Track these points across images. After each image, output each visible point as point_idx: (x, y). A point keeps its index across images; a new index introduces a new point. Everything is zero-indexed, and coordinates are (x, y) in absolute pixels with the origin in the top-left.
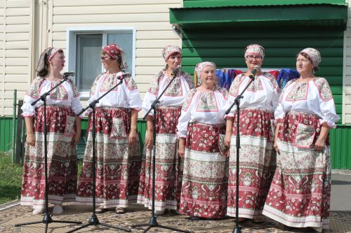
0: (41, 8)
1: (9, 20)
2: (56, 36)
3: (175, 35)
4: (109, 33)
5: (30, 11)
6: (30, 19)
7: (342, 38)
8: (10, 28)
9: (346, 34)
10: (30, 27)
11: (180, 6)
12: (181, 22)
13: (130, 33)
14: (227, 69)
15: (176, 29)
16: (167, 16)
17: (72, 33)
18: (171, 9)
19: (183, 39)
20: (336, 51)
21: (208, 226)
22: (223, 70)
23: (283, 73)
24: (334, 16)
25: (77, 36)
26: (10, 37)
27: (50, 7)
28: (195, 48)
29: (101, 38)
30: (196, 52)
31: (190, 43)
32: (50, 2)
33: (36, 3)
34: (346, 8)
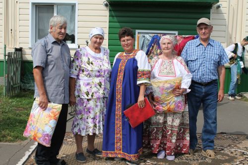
2: (22, 6)
3: (104, 7)
4: (58, 5)
7: (210, 14)
9: (212, 11)
13: (74, 5)
17: (33, 4)
19: (110, 10)
25: (36, 6)
28: (116, 16)
29: (53, 8)
30: (115, 19)
31: (113, 13)
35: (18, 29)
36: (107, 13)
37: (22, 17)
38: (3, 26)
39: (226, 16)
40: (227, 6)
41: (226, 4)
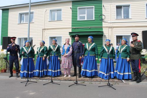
0: (43, 33)
1: (38, 35)
2: (47, 38)
4: (57, 37)
5: (42, 33)
6: (42, 35)
9: (103, 37)
10: (42, 36)
11: (71, 32)
12: (71, 35)
13: (61, 37)
16: (68, 34)
17: (50, 37)
20: (101, 40)
24: (100, 33)
26: (38, 38)
27: (45, 32)
30: (73, 41)
31: (73, 39)
32: (45, 31)
33: (43, 32)
34: (103, 32)
36: (71, 39)
41: (107, 35)
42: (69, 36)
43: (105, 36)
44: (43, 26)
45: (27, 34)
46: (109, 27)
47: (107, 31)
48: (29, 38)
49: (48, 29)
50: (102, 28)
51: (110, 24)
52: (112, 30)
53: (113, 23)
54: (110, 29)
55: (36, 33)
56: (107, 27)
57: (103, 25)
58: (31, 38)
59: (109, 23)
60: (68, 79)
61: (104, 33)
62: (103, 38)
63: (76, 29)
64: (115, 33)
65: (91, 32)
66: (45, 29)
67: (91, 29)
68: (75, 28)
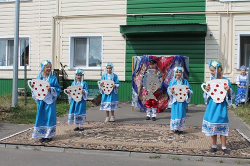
0: (56, 26)
1: (41, 32)
2: (64, 39)
3: (122, 38)
4: (90, 38)
5: (51, 27)
6: (52, 31)
7: (204, 40)
8: (42, 36)
9: (206, 38)
10: (51, 35)
11: (125, 24)
12: (126, 32)
13: (101, 37)
14: (149, 56)
15: (123, 36)
16: (119, 29)
17: (72, 38)
18: (121, 26)
19: (127, 41)
20: (202, 46)
21: (140, 136)
22: (146, 56)
23: (176, 57)
24: (200, 29)
25: (74, 39)
26: (42, 40)
28: (132, 45)
29: (86, 40)
30: (131, 47)
31: (129, 42)
32: (61, 23)
33: (54, 23)
34: (206, 25)
35: (61, 56)
36: (125, 42)
37: (64, 47)
38: (51, 55)
39: (218, 42)
40: (219, 34)
41: (218, 33)
42: (121, 35)
43: (211, 35)
44: (56, 11)
45: (14, 29)
46: (223, 14)
47: (218, 23)
48: (18, 39)
49: (67, 18)
50: (204, 15)
51: (224, 4)
52: (230, 21)
53: (233, 4)
54: (225, 19)
55: (38, 28)
56: (217, 13)
57: (207, 9)
58: (22, 39)
59: (222, 4)
60: (117, 146)
61: (210, 27)
62: (206, 42)
63: (138, 19)
64: (238, 28)
65: (176, 25)
66: (60, 18)
67: (175, 18)
68: (135, 16)
